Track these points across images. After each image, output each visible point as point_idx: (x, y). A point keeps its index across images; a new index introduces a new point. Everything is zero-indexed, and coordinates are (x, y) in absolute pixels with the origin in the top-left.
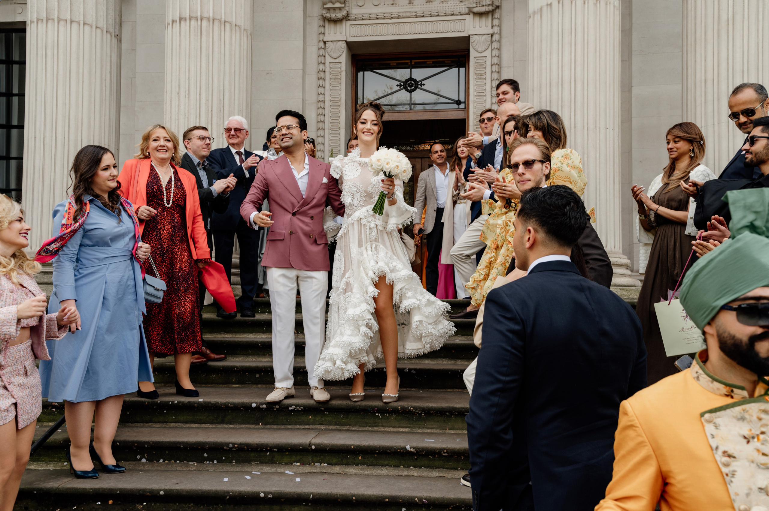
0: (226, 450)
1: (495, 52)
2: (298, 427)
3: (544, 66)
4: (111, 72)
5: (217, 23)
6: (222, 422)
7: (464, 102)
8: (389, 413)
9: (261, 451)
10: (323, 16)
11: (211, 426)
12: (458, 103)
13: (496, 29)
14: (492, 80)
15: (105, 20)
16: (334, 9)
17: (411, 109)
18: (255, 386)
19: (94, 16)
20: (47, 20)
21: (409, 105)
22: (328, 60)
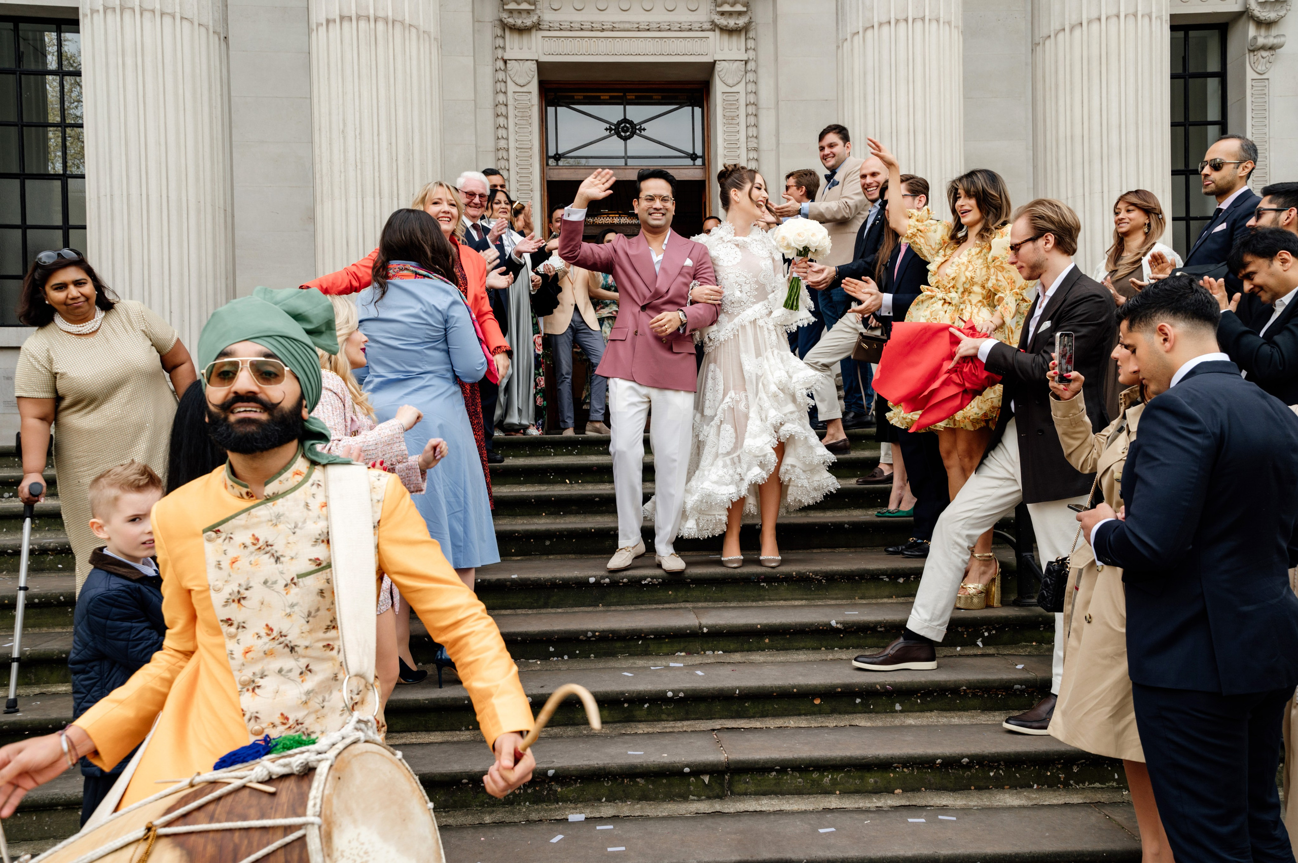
0: (582, 640)
1: (751, 87)
2: (655, 606)
3: (870, 109)
4: (222, 95)
5: (398, 26)
6: (545, 606)
7: (703, 157)
8: (778, 582)
9: (632, 639)
10: (501, 21)
11: (530, 612)
12: (694, 157)
13: (751, 54)
14: (747, 127)
15: (211, 14)
16: (520, 12)
17: (626, 164)
18: (545, 557)
19: (196, 7)
20: (122, 9)
21: (623, 157)
22: (511, 87)
